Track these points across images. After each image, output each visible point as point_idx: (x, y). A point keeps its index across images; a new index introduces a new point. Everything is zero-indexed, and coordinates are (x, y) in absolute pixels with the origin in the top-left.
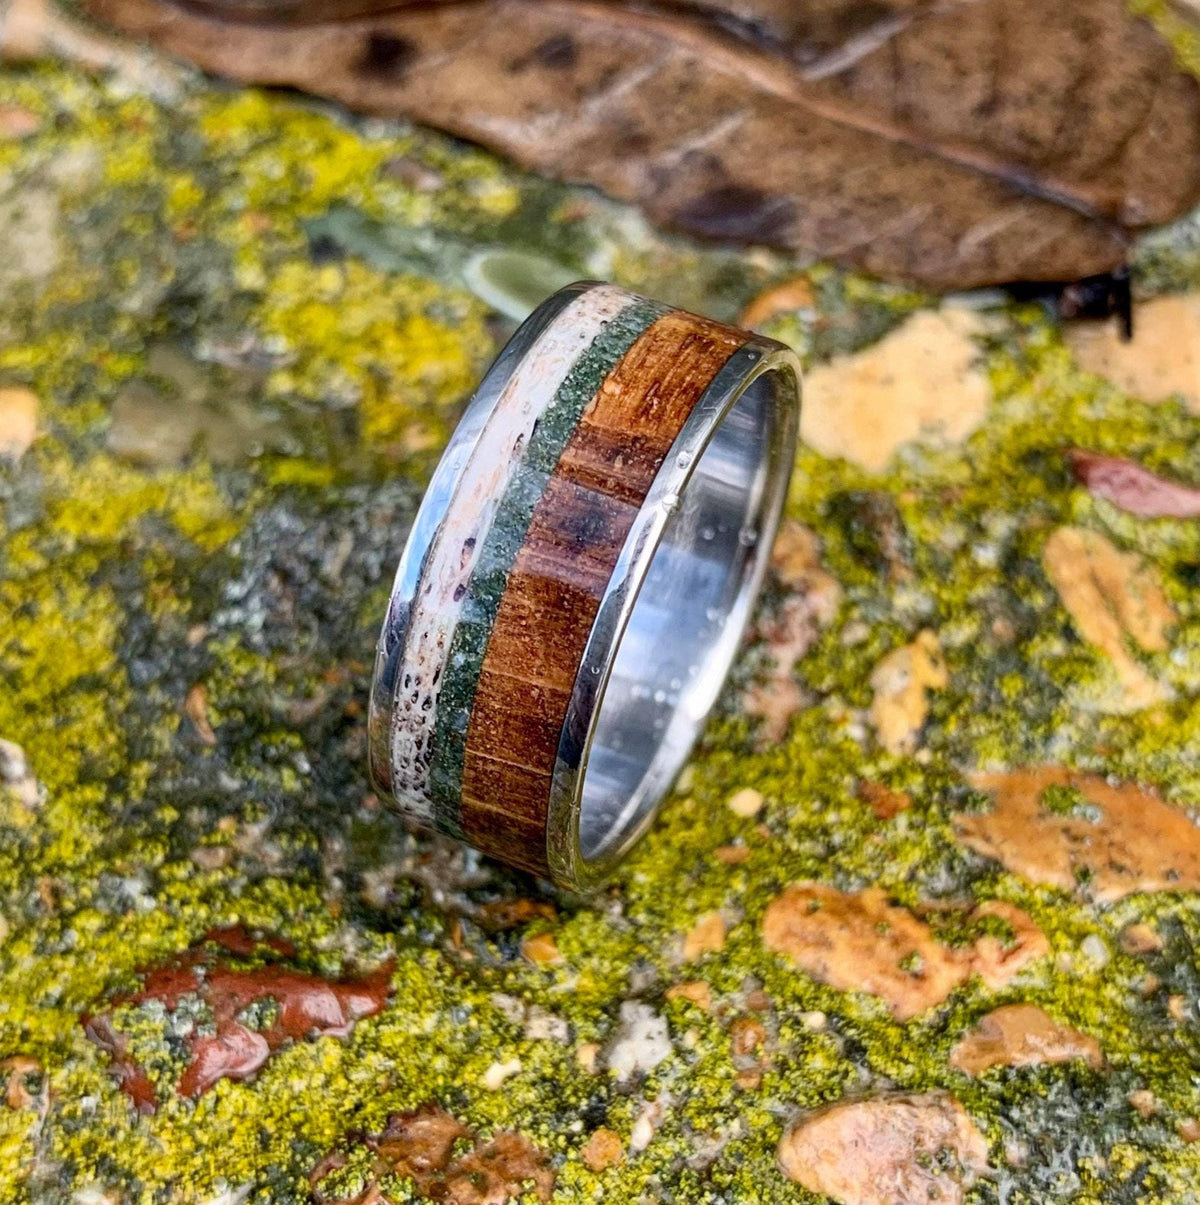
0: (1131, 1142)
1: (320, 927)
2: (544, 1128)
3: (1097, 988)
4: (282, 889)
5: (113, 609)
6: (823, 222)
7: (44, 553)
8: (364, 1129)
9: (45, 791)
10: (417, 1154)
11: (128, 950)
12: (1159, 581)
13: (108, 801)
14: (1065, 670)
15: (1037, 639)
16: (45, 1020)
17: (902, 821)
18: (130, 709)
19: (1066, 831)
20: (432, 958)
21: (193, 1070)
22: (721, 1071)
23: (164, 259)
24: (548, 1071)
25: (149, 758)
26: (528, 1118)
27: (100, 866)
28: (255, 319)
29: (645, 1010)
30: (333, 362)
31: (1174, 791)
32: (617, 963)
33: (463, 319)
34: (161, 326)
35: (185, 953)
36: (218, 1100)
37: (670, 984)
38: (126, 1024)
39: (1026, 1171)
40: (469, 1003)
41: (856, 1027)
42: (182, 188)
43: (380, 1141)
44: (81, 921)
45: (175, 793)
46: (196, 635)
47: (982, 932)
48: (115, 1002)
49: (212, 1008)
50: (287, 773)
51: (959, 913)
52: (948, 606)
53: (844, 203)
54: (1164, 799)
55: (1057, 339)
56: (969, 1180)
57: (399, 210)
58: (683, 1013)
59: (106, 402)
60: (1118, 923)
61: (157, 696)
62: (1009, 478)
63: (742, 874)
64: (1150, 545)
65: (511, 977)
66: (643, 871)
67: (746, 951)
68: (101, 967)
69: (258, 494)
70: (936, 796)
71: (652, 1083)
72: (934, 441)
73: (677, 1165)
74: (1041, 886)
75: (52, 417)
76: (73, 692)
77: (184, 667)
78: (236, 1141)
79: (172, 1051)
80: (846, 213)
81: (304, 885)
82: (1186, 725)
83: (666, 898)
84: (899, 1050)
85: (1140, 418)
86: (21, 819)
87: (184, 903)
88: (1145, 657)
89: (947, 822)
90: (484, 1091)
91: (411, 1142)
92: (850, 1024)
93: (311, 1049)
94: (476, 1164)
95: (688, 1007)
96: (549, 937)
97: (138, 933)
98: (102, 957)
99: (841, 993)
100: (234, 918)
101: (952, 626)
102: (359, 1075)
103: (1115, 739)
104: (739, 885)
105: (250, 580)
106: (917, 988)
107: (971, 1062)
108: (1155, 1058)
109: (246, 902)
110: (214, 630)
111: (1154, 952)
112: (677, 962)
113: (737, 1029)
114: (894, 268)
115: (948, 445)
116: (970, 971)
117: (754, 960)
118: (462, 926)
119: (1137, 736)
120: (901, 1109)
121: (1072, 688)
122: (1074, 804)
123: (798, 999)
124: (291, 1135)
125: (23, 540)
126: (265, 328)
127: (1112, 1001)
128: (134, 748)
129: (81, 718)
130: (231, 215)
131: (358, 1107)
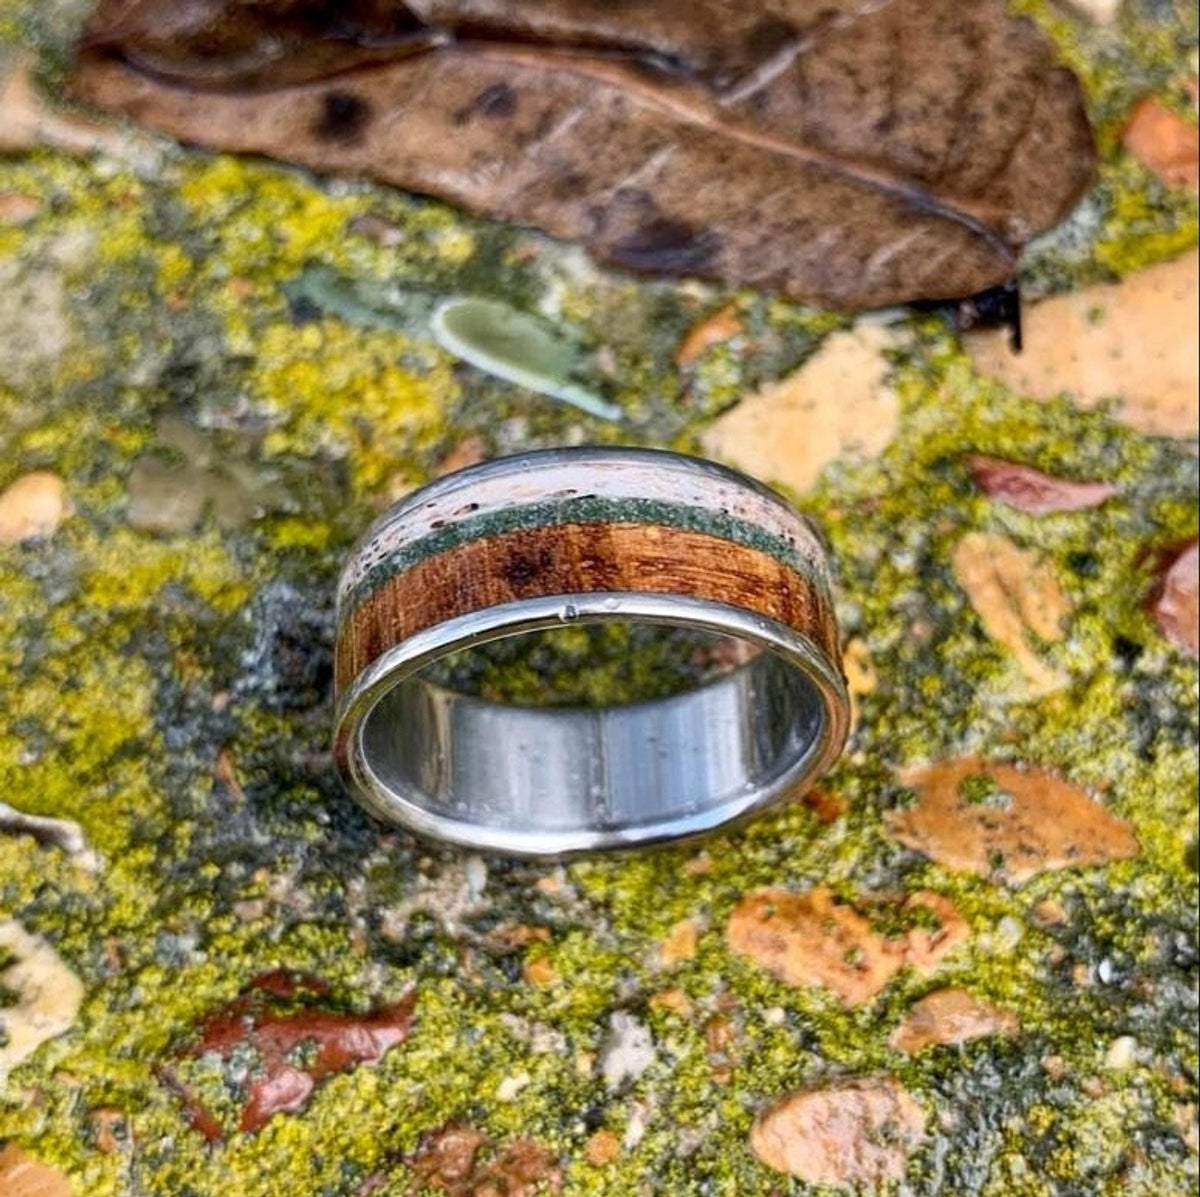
0: (1045, 1103)
1: (350, 967)
2: (553, 1132)
3: (1013, 963)
4: (314, 933)
5: (147, 676)
6: (746, 250)
7: (81, 627)
8: (401, 1149)
9: (103, 859)
10: (446, 1167)
11: (187, 1001)
12: (1055, 573)
13: (158, 862)
14: (976, 667)
15: (951, 640)
16: (124, 1070)
17: (842, 823)
18: (171, 771)
19: (982, 819)
20: (449, 986)
21: (251, 1109)
22: (698, 1070)
23: (161, 330)
24: (553, 1081)
25: (189, 817)
26: (539, 1126)
27: (157, 924)
28: (247, 384)
29: (631, 1020)
30: (320, 419)
31: (1074, 772)
32: (607, 976)
33: (431, 370)
34: (164, 398)
35: (234, 1002)
36: (275, 1132)
37: (651, 993)
38: (192, 1074)
39: (959, 1135)
40: (481, 1027)
41: (811, 1019)
42: (171, 259)
43: (415, 1159)
44: (145, 977)
45: (215, 848)
46: (219, 702)
47: (913, 924)
48: (181, 1054)
49: (262, 1054)
50: (309, 826)
51: (892, 906)
52: (874, 614)
53: (763, 230)
54: (1065, 781)
55: (959, 348)
56: (912, 1148)
57: (368, 265)
58: (663, 1020)
59: (122, 478)
60: (1029, 900)
61: (191, 760)
62: (921, 485)
63: (708, 885)
64: (1046, 541)
65: (516, 997)
66: (623, 888)
67: (714, 957)
68: (166, 1020)
69: (263, 560)
70: (871, 797)
71: (641, 1087)
72: (853, 459)
73: (667, 1154)
74: (961, 874)
75: (77, 497)
76: (120, 760)
77: (211, 731)
78: (294, 1166)
79: (232, 1095)
80: (765, 240)
81: (333, 927)
82: (1083, 708)
83: (645, 912)
84: (847, 1036)
85: (1033, 417)
86: (84, 886)
87: (231, 954)
88: (1044, 650)
89: (880, 821)
90: (500, 1104)
91: (441, 1157)
92: (806, 1017)
93: (351, 1079)
94: (497, 1170)
95: (668, 1014)
96: (545, 961)
97: (196, 984)
98: (165, 1010)
99: (796, 989)
100: (275, 964)
101: (877, 633)
102: (393, 1100)
103: (1022, 726)
104: (706, 895)
105: (262, 648)
106: (860, 979)
107: (908, 1042)
108: (1064, 1024)
109: (285, 948)
110: (235, 695)
111: (1060, 926)
112: (658, 971)
113: (710, 1031)
114: (811, 291)
115: (865, 462)
116: (904, 960)
117: (722, 964)
118: (470, 955)
119: (1041, 724)
120: (851, 1094)
121: (982, 685)
122: (988, 794)
123: (760, 998)
124: (339, 1158)
125: (63, 615)
126: (257, 392)
127: (1026, 974)
128: (177, 809)
129: (128, 784)
130: (217, 283)
131: (395, 1128)
